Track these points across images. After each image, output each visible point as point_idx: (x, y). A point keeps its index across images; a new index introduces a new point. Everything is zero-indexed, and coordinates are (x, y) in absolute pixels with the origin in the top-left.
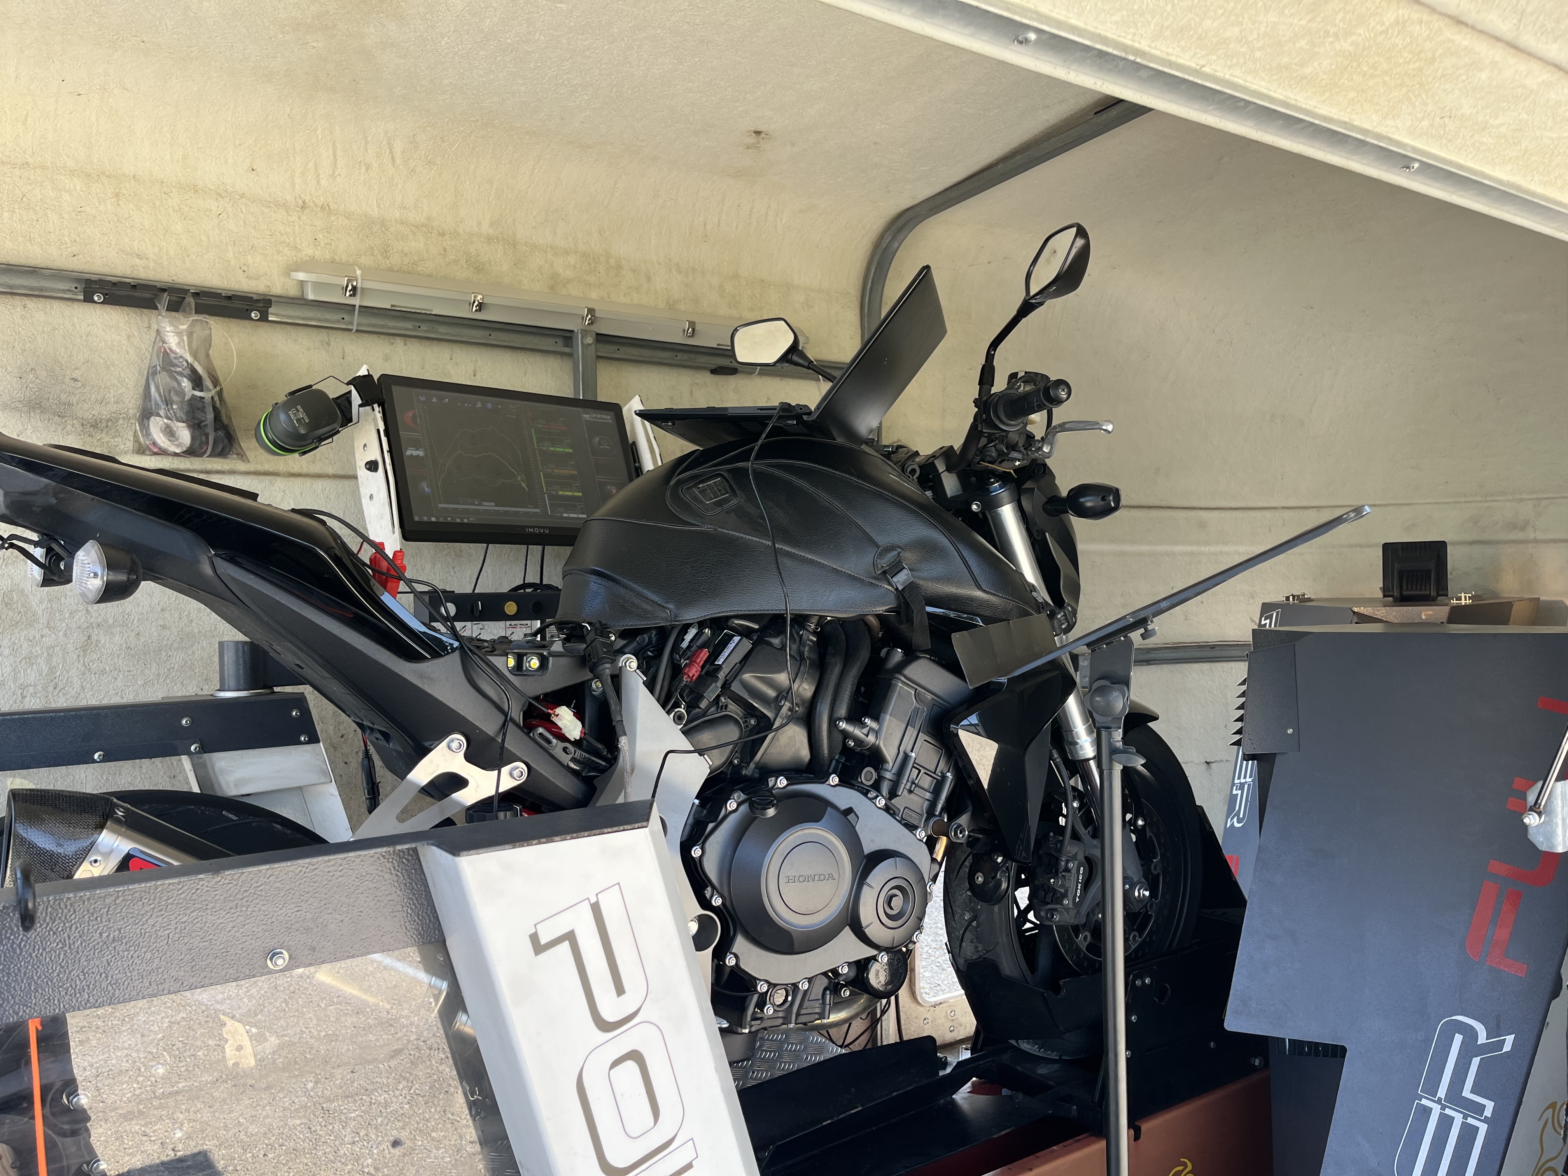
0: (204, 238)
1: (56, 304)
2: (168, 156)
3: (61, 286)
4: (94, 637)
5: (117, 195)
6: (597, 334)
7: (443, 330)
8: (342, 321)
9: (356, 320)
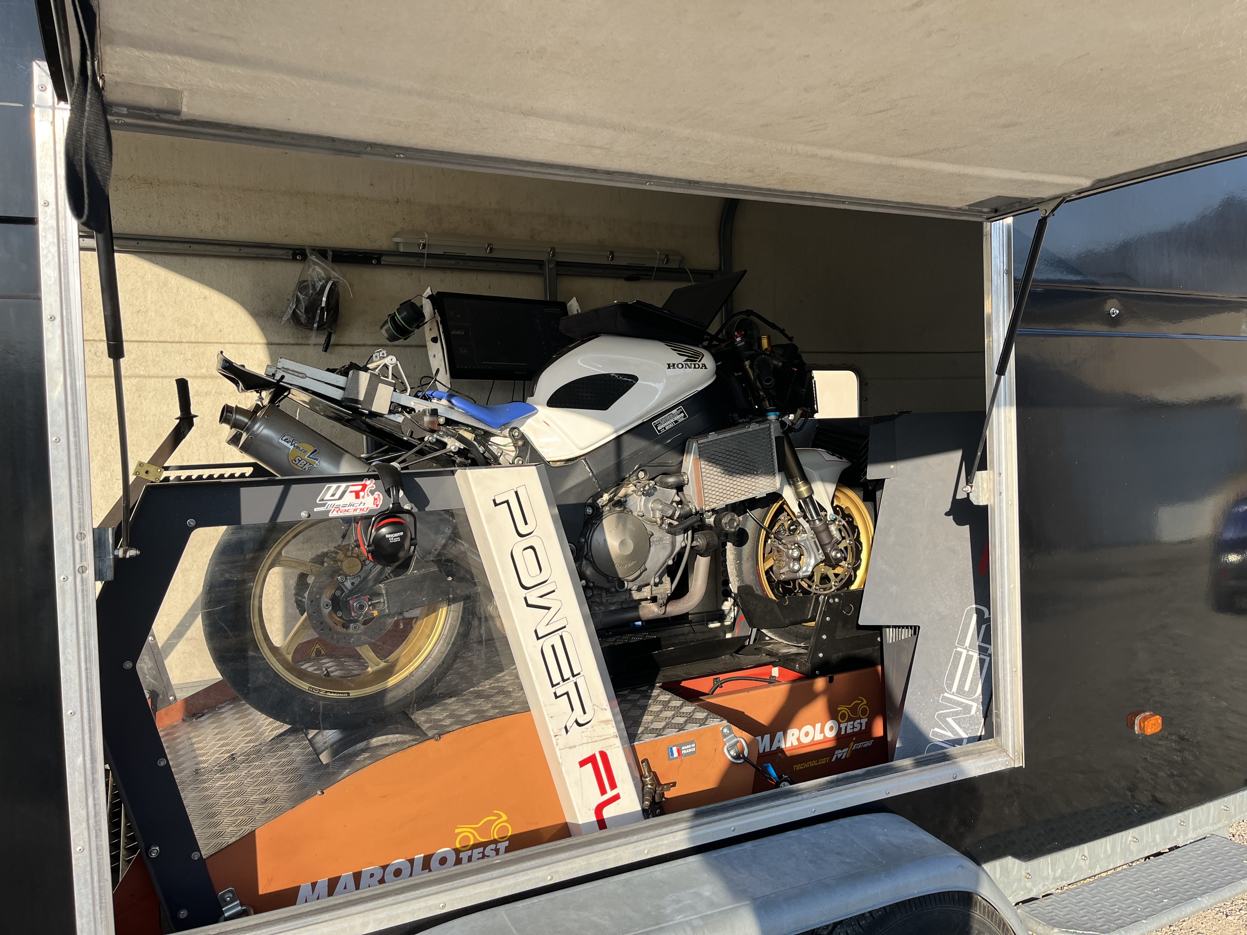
0: (348, 222)
1: (279, 262)
2: (330, 181)
3: (281, 252)
5: (306, 203)
6: (557, 262)
7: (471, 264)
8: (418, 262)
9: (425, 261)
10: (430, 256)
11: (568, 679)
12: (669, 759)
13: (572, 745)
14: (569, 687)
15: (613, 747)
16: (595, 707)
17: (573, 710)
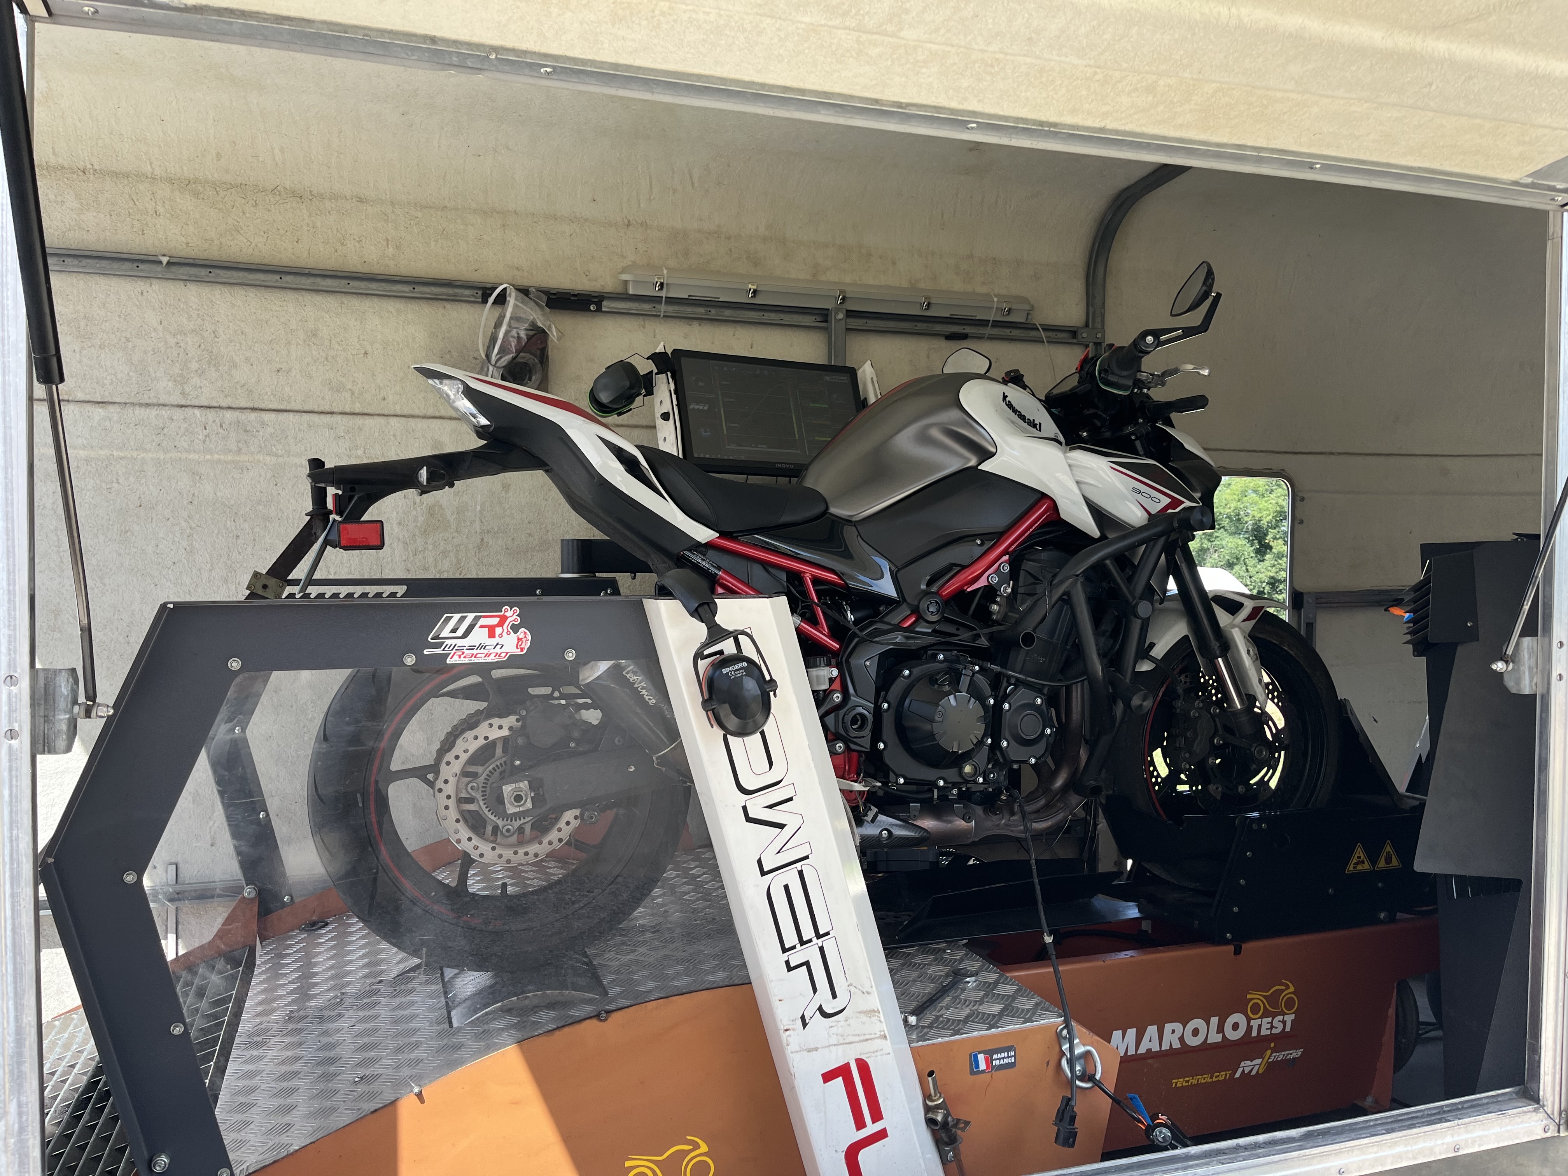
0: (560, 253)
1: (464, 305)
2: (538, 195)
3: (467, 292)
4: (486, 540)
5: (504, 226)
6: (847, 311)
7: (728, 313)
8: (653, 309)
9: (663, 308)
10: (670, 301)
11: (810, 941)
12: (972, 1073)
13: (812, 1046)
14: (811, 953)
15: (878, 1054)
16: (852, 989)
17: (815, 990)
